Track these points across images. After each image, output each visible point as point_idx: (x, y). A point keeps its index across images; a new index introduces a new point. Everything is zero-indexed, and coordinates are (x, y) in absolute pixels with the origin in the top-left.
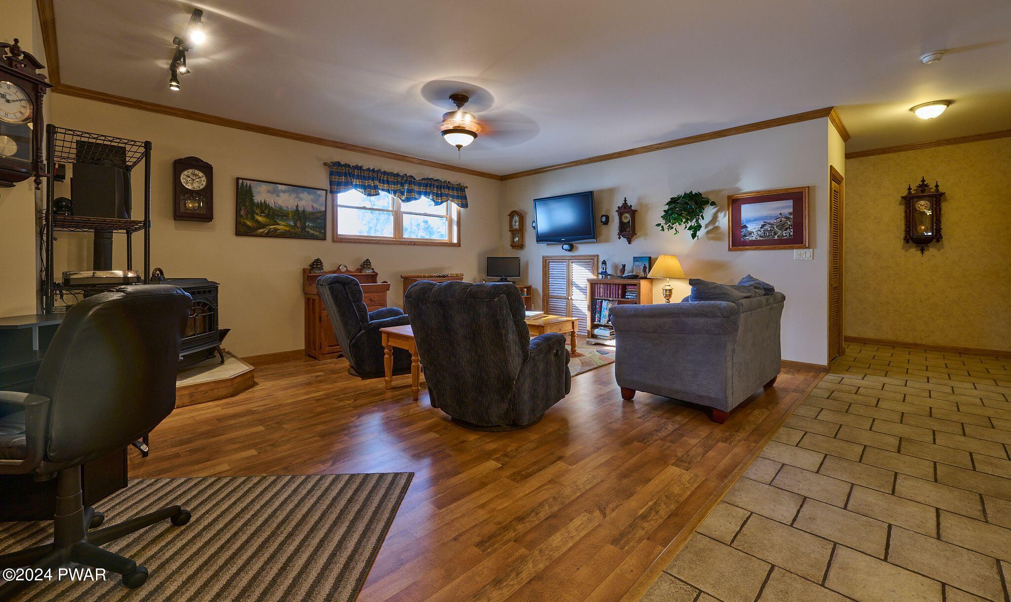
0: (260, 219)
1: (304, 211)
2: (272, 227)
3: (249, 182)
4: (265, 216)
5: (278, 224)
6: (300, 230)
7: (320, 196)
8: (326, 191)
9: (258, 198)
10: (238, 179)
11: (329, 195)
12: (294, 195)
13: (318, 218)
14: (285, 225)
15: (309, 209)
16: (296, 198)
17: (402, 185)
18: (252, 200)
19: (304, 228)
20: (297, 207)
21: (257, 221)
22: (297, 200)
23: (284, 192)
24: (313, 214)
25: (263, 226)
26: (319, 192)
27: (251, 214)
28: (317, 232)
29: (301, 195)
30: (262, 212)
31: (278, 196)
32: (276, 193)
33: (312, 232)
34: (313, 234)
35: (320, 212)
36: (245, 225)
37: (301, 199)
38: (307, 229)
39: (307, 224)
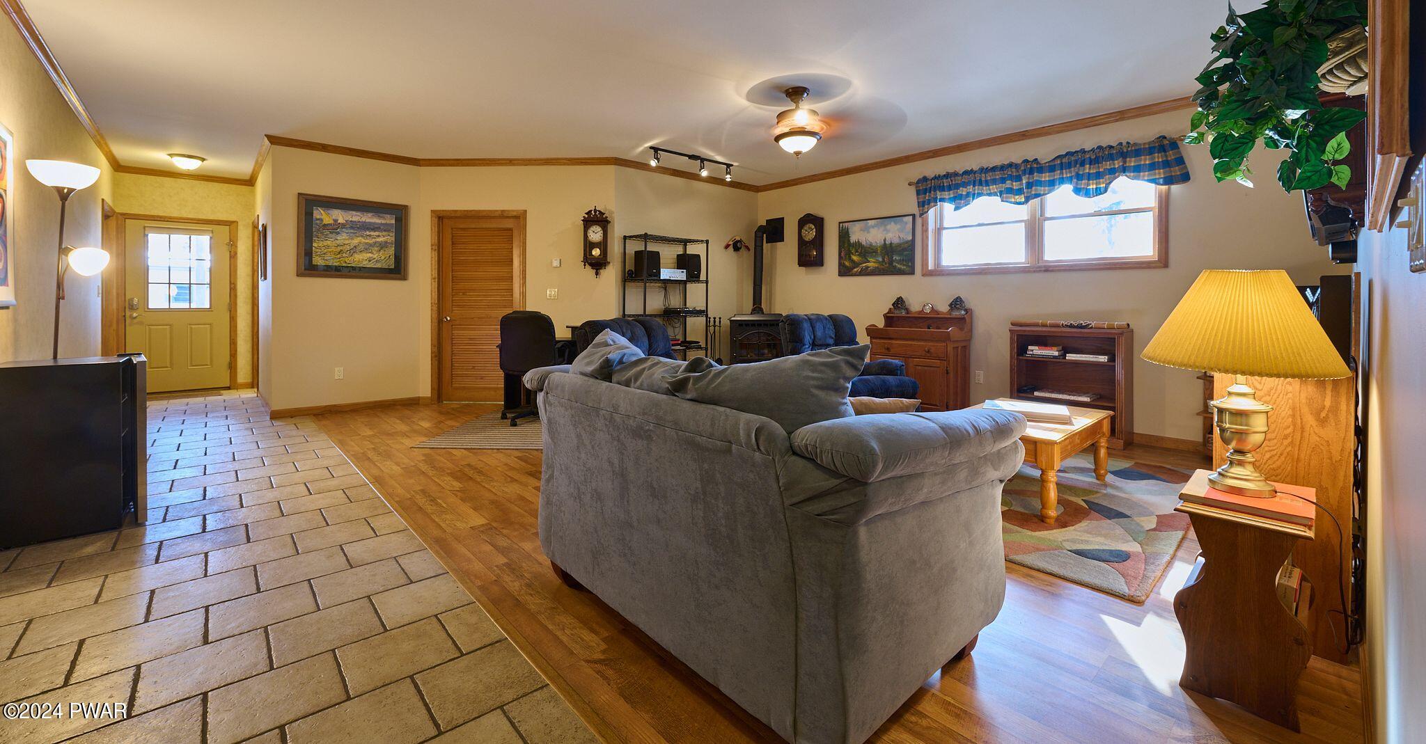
0: (855, 258)
1: (891, 243)
2: (864, 265)
3: (846, 224)
4: (858, 255)
5: (869, 262)
6: (887, 265)
7: (906, 223)
8: (914, 216)
9: (853, 239)
10: (840, 223)
11: (919, 221)
12: (882, 228)
13: (905, 249)
14: (874, 262)
15: (896, 241)
16: (884, 230)
17: (1019, 179)
18: (849, 241)
19: (891, 262)
20: (885, 240)
21: (853, 261)
22: (885, 232)
23: (873, 227)
24: (899, 245)
25: (856, 264)
26: (906, 219)
27: (849, 253)
28: (904, 265)
29: (888, 227)
30: (857, 252)
31: (868, 232)
32: (866, 229)
33: (899, 266)
34: (900, 269)
35: (907, 242)
36: (844, 266)
37: (888, 231)
38: (894, 264)
39: (894, 258)
